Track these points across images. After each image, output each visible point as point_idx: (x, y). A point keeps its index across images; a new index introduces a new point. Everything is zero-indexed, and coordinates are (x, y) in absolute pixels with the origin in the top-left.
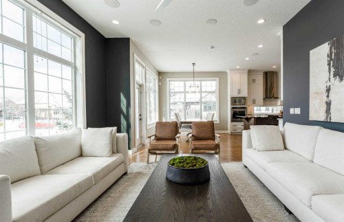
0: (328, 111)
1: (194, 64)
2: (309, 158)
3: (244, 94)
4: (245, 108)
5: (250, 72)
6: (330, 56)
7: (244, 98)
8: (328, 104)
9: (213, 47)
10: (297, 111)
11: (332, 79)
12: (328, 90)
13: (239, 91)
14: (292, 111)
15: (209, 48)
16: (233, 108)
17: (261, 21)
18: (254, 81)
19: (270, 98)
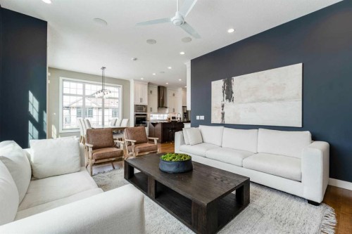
0: (223, 118)
1: (104, 68)
2: (219, 144)
3: (145, 103)
4: (146, 115)
5: (149, 84)
6: (224, 87)
7: (145, 106)
8: (223, 114)
9: (135, 59)
10: (202, 118)
11: (225, 100)
12: (223, 106)
13: (141, 100)
14: (198, 118)
15: (133, 59)
16: (137, 115)
17: (182, 53)
18: (151, 92)
19: (162, 107)
